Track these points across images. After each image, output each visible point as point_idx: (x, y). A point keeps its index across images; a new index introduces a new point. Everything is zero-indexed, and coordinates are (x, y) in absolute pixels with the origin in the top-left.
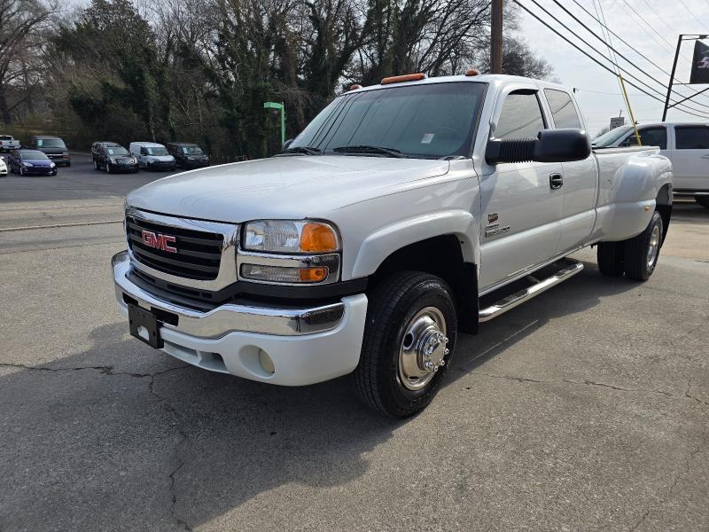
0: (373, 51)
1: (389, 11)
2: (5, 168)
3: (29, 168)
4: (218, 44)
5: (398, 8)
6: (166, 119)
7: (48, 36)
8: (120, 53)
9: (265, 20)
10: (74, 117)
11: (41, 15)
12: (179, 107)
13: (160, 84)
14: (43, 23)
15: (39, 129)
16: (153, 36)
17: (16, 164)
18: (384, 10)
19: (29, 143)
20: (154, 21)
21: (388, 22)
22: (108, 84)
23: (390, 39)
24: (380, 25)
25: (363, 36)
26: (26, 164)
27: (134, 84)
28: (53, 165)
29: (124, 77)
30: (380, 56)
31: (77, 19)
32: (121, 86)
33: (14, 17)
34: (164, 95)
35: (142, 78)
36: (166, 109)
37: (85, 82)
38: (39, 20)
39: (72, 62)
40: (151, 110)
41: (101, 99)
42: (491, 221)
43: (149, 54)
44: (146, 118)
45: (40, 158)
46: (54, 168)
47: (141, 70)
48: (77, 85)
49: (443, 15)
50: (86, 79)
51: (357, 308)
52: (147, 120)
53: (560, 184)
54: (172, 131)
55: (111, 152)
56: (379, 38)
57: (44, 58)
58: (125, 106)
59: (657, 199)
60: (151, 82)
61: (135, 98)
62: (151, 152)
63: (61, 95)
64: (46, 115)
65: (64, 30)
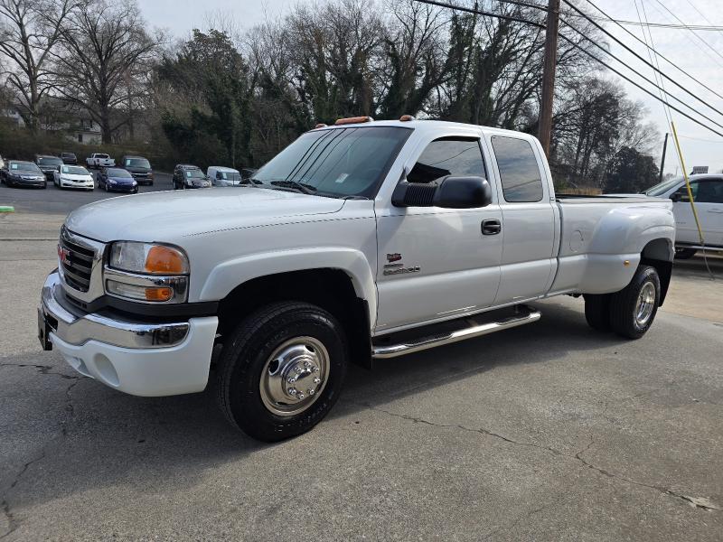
0: (452, 89)
1: (470, 50)
2: (92, 183)
3: (113, 185)
4: (300, 79)
5: (479, 47)
6: (246, 147)
7: (155, 68)
8: (210, 84)
9: (349, 58)
10: (165, 140)
11: (147, 45)
12: (260, 136)
13: (244, 112)
14: (149, 54)
15: (131, 149)
16: (246, 69)
17: (104, 181)
18: (466, 49)
19: (120, 164)
20: (245, 53)
21: (469, 61)
22: (197, 111)
23: (470, 77)
24: (461, 63)
25: (444, 73)
26: (111, 181)
27: (221, 114)
28: (135, 183)
29: (212, 106)
30: (458, 93)
31: (179, 51)
32: (209, 113)
33: (124, 47)
34: (247, 124)
35: (229, 107)
36: (247, 137)
37: (177, 108)
38: (144, 51)
39: (171, 90)
40: (234, 136)
41: (190, 125)
42: (391, 261)
43: (236, 86)
44: (228, 143)
45: (126, 177)
46: (136, 186)
47: (228, 100)
48: (171, 112)
49: (525, 55)
50: (180, 105)
52: (229, 146)
53: (497, 231)
54: (251, 158)
55: (189, 174)
56: (459, 75)
57: (149, 85)
58: (211, 133)
59: (642, 254)
60: (236, 111)
61: (221, 125)
62: (225, 176)
63: (156, 120)
64: (142, 134)
65: (167, 62)
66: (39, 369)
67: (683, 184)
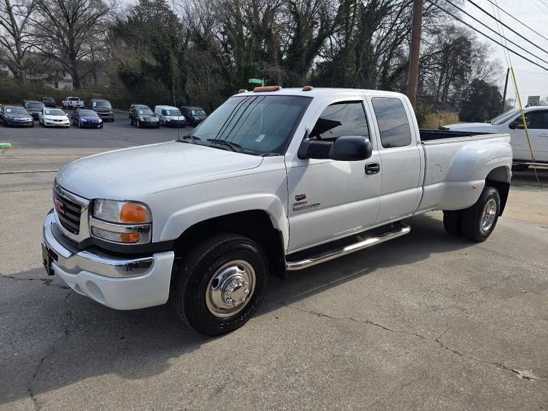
0: (341, 38)
1: (355, 7)
2: (68, 122)
3: (84, 122)
4: (223, 34)
5: (362, 4)
6: (184, 88)
7: (111, 28)
8: (154, 40)
9: (261, 16)
10: (121, 85)
11: (104, 10)
12: (194, 80)
13: (181, 61)
14: (105, 17)
15: (96, 92)
16: (180, 26)
17: (76, 119)
18: (351, 6)
19: (88, 106)
20: (180, 15)
21: (354, 16)
22: (144, 62)
23: (356, 28)
24: (348, 18)
25: (335, 26)
26: (82, 120)
27: (163, 62)
28: (100, 121)
29: (156, 57)
30: (346, 41)
31: (129, 13)
32: (154, 63)
33: (86, 12)
34: (184, 71)
35: (169, 58)
36: (184, 82)
37: (130, 59)
38: (101, 14)
39: (124, 44)
40: (174, 81)
41: (140, 73)
42: (298, 200)
43: (174, 41)
44: (170, 87)
45: (93, 116)
46: (102, 123)
47: (168, 53)
48: (124, 62)
49: (399, 9)
50: (132, 58)
51: (165, 261)
52: (171, 90)
53: (377, 171)
54: (187, 97)
55: (141, 112)
56: (346, 28)
57: (106, 41)
58: (156, 78)
60: (174, 61)
61: (164, 72)
62: (169, 114)
63: (113, 69)
64: (104, 81)
65: (120, 23)
66: (44, 282)
67: (519, 115)
